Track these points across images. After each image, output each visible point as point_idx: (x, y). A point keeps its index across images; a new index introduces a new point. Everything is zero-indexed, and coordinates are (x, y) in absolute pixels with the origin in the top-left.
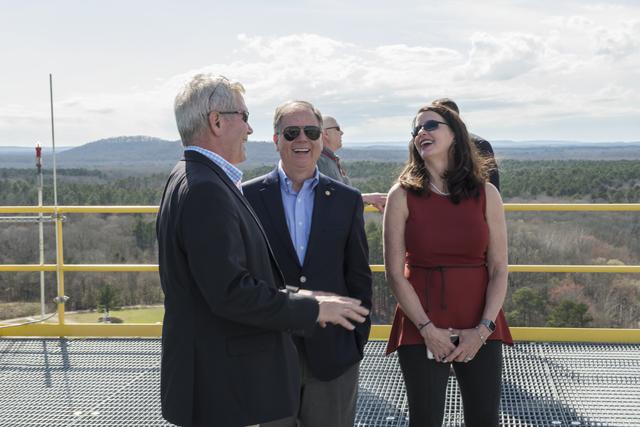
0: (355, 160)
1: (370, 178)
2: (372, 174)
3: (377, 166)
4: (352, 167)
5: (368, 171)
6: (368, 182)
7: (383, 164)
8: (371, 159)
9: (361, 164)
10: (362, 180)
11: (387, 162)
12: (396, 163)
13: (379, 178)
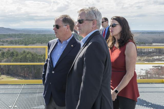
0: (19, 33)
1: (23, 38)
2: (24, 37)
3: (25, 35)
4: (18, 35)
5: (23, 36)
6: (23, 39)
7: (27, 34)
8: (23, 33)
9: (20, 34)
10: (21, 39)
11: (28, 34)
12: (30, 34)
13: (26, 38)
